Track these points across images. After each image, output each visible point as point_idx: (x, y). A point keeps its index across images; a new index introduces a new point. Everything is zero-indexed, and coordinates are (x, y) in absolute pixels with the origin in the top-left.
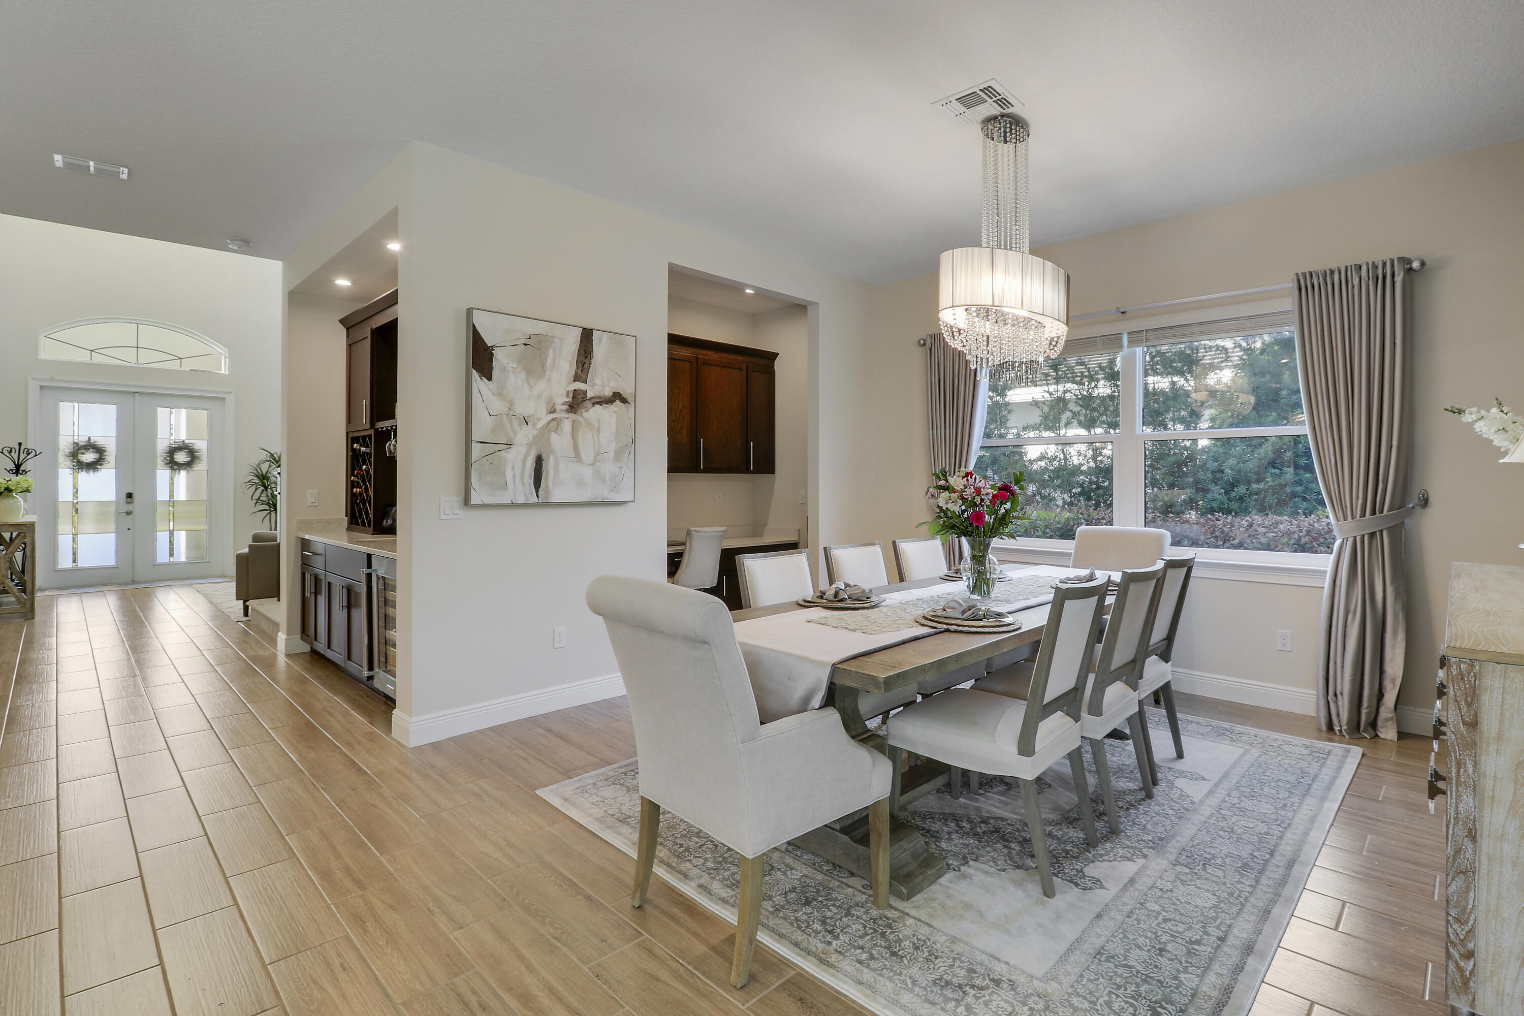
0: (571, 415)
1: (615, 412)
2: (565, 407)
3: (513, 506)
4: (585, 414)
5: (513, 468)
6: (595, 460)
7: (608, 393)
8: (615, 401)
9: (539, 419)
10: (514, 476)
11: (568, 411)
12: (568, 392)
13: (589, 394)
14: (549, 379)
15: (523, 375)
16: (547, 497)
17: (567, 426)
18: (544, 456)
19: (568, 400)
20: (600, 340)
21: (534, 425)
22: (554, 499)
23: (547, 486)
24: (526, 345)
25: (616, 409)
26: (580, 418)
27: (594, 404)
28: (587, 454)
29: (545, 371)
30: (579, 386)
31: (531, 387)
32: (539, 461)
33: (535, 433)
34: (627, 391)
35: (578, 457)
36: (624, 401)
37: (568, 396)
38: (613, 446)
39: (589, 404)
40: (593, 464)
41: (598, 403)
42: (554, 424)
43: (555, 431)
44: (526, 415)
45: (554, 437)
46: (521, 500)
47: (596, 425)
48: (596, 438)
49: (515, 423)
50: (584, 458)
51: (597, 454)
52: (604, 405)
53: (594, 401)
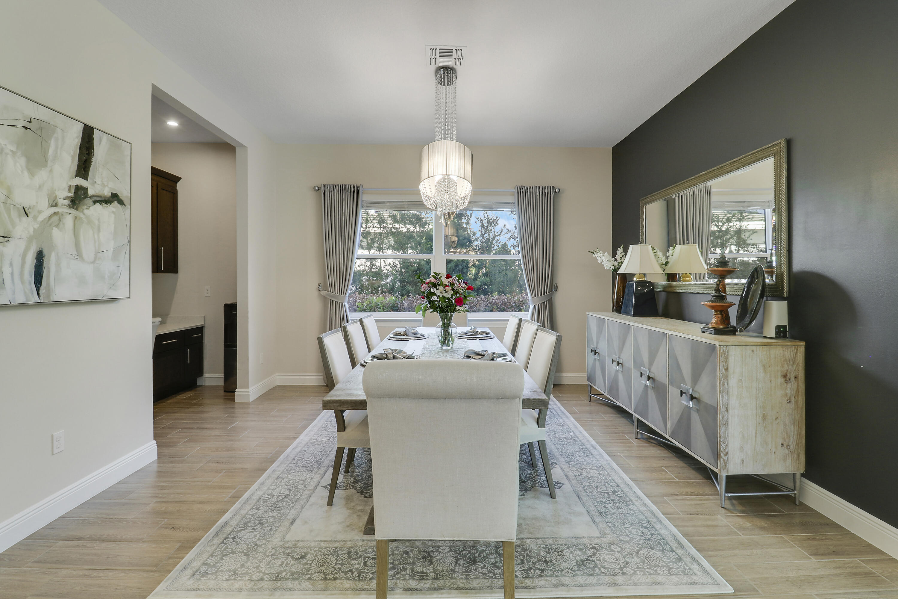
0: (72, 211)
1: (113, 212)
2: (67, 202)
3: (12, 306)
4: (86, 211)
5: (11, 265)
6: (95, 258)
7: (107, 193)
8: (113, 202)
9: (40, 212)
10: (12, 274)
11: (70, 207)
12: (70, 187)
13: (91, 192)
14: (51, 171)
15: (22, 161)
16: (49, 296)
17: (69, 221)
18: (45, 252)
19: (69, 195)
20: (100, 140)
21: (35, 218)
22: (56, 297)
23: (48, 284)
24: (26, 128)
25: (114, 210)
26: (81, 215)
27: (95, 202)
28: (88, 252)
29: (46, 161)
30: (80, 182)
31: (32, 174)
32: (40, 257)
33: (36, 226)
34: (124, 194)
35: (79, 255)
36: (121, 202)
37: (69, 190)
38: (112, 245)
39: (89, 201)
40: (93, 262)
41: (97, 202)
42: (56, 218)
43: (57, 226)
44: (26, 205)
45: (55, 232)
46: (20, 299)
47: (97, 222)
48: (96, 236)
49: (14, 214)
50: (85, 256)
51: (97, 252)
52: (104, 205)
53: (95, 199)
